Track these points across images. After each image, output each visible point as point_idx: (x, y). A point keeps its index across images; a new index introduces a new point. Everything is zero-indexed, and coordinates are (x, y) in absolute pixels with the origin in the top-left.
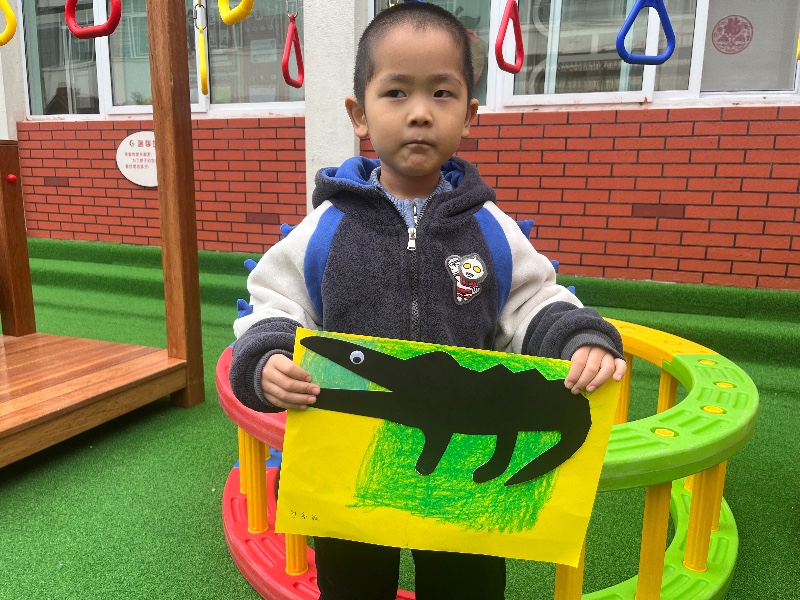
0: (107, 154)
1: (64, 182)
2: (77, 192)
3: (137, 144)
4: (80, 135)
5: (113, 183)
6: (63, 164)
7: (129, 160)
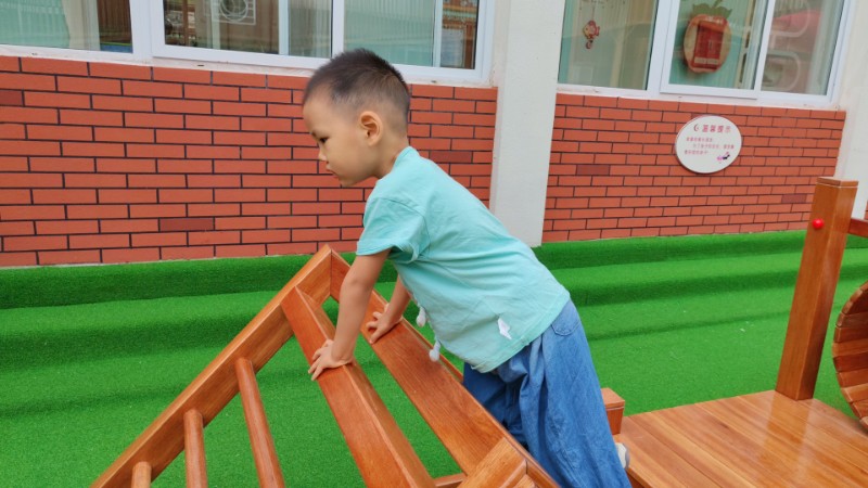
0: (664, 139)
1: (605, 171)
2: (618, 181)
3: (701, 127)
4: (637, 115)
5: (664, 170)
6: (607, 148)
7: (690, 146)
